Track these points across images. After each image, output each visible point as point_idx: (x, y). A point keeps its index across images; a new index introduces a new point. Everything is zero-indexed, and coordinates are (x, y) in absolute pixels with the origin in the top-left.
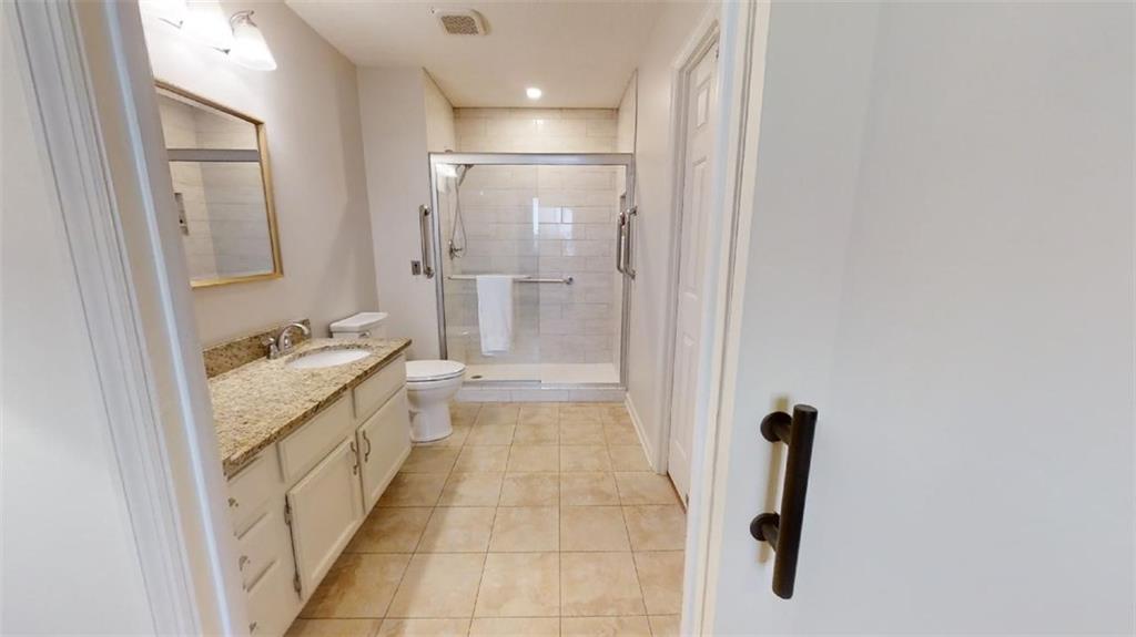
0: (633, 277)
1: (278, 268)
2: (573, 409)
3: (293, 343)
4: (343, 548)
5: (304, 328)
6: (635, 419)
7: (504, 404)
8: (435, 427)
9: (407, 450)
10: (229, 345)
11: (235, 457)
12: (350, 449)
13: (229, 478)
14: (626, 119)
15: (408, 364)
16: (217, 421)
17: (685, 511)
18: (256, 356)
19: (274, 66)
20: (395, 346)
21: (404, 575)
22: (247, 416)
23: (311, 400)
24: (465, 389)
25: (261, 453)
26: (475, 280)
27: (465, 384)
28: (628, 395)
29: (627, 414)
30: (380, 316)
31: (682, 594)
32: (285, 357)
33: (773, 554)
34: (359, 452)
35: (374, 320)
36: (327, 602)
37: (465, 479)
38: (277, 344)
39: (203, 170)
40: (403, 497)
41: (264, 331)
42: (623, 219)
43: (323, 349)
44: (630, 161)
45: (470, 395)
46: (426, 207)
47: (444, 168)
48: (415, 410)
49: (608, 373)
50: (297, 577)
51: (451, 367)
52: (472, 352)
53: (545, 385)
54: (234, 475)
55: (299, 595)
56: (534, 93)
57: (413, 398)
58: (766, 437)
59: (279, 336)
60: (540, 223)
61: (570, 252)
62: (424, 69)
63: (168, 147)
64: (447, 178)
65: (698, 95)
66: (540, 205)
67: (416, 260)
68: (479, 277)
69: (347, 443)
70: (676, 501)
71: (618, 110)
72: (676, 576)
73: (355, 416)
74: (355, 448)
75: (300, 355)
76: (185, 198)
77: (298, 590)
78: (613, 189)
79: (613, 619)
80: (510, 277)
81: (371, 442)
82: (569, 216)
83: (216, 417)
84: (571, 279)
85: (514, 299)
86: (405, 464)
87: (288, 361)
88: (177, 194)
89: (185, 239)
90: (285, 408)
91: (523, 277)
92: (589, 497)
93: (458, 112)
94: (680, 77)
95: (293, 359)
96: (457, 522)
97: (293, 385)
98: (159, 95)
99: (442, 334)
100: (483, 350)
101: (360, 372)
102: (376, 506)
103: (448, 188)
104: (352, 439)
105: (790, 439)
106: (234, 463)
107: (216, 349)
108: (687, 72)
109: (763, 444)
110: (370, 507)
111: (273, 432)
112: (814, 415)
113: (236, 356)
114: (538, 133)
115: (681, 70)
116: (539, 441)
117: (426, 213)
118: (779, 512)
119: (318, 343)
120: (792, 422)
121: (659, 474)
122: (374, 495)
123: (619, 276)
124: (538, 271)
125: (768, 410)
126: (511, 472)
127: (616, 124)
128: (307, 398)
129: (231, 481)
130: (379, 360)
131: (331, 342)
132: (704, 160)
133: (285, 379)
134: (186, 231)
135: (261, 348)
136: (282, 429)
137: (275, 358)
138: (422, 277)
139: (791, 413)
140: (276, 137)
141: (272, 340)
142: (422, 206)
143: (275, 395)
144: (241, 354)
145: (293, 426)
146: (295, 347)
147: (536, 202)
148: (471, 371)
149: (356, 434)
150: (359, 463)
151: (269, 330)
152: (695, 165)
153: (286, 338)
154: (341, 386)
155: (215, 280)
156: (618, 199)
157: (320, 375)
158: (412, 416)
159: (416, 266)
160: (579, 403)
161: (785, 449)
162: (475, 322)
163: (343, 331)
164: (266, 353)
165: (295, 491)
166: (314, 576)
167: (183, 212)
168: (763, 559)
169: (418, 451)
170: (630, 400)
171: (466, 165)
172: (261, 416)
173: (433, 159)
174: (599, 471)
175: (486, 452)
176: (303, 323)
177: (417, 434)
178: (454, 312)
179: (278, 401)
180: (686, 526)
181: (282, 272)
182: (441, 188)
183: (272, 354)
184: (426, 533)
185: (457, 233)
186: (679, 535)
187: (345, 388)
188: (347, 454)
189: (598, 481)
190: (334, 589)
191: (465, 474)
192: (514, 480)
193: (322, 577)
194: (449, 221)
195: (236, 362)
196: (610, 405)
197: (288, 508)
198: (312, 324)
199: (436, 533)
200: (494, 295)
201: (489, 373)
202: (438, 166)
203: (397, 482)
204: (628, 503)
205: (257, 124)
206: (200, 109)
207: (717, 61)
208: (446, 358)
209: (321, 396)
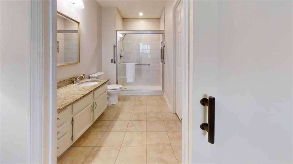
0: (165, 63)
1: (79, 61)
2: (150, 97)
3: (80, 80)
4: (86, 130)
5: (83, 76)
6: (166, 99)
7: (132, 95)
8: (114, 101)
9: (106, 107)
10: (64, 81)
11: (61, 108)
12: (91, 106)
13: (58, 113)
14: (162, 21)
15: (108, 85)
16: (58, 99)
17: (181, 122)
18: (70, 83)
19: (84, 8)
20: (105, 81)
21: (102, 137)
22: (66, 98)
23: (83, 94)
24: (122, 92)
25: (68, 107)
26: (126, 64)
27: (122, 91)
28: (164, 93)
29: (164, 98)
30: (102, 73)
31: (181, 142)
32: (78, 83)
33: (207, 133)
34: (93, 107)
35: (101, 74)
36: (80, 143)
37: (121, 114)
38: (76, 80)
39: (65, 36)
40: (104, 118)
41: (73, 77)
42: (162, 48)
43: (87, 82)
44: (163, 32)
45: (123, 93)
46: (115, 45)
47: (120, 35)
48: (109, 97)
49: (159, 88)
50: (72, 137)
51: (119, 86)
52: (124, 83)
53: (143, 91)
54: (60, 112)
55: (72, 141)
56: (141, 14)
57: (109, 94)
58: (202, 104)
59: (77, 78)
60: (142, 49)
61: (149, 57)
62: (117, 8)
63: (58, 29)
64: (120, 37)
65: (178, 14)
66: (142, 44)
67: (112, 59)
68: (127, 63)
69: (91, 105)
70: (178, 120)
71: (160, 19)
72: (180, 138)
73: (93, 98)
74: (92, 106)
75: (81, 83)
76: (60, 43)
77: (72, 140)
78: (159, 40)
79: (162, 148)
80: (135, 63)
81: (97, 105)
82: (149, 48)
83: (58, 98)
84: (149, 64)
85: (135, 69)
86: (105, 110)
87: (78, 84)
88: (58, 42)
89: (58, 53)
90: (76, 96)
91: (138, 63)
92: (155, 119)
93: (124, 19)
94: (174, 9)
95: (80, 84)
96: (118, 124)
97: (78, 91)
98: (58, 15)
99: (117, 78)
100: (127, 82)
101: (96, 87)
102: (96, 120)
103: (120, 40)
104: (92, 104)
105: (208, 105)
106: (61, 110)
107: (61, 81)
108: (175, 8)
109: (201, 106)
110: (95, 121)
111: (72, 102)
112: (214, 99)
113: (65, 83)
114: (142, 25)
115: (174, 7)
116: (141, 105)
117: (115, 47)
118: (208, 123)
119: (86, 80)
120: (209, 101)
121: (174, 113)
122: (96, 118)
123: (161, 63)
124: (141, 62)
125: (202, 98)
126: (133, 112)
127: (160, 22)
128: (82, 94)
129: (59, 114)
130: (101, 84)
131: (89, 80)
132: (181, 32)
133: (77, 89)
134: (58, 51)
135: (72, 81)
136: (74, 101)
137: (75, 84)
138: (113, 63)
139: (208, 99)
140: (82, 27)
141: (75, 79)
142: (114, 45)
143: (74, 93)
144: (66, 83)
145: (77, 101)
146: (80, 81)
147: (141, 43)
148: (124, 87)
149: (93, 103)
150: (93, 110)
151: (74, 77)
152: (179, 34)
153: (78, 79)
154: (90, 91)
155: (63, 64)
156: (161, 43)
157: (85, 88)
158: (108, 98)
159: (112, 60)
160: (152, 95)
161: (207, 107)
162: (126, 75)
163: (93, 77)
164: (73, 82)
165: (75, 116)
166: (77, 136)
167: (58, 46)
168: (205, 134)
169: (109, 107)
170: (165, 95)
171: (125, 34)
172: (69, 98)
173: (118, 32)
174: (157, 112)
175: (127, 107)
176: (83, 75)
177: (109, 103)
178: (121, 72)
179: (74, 94)
180: (182, 126)
181: (79, 62)
182: (119, 40)
183: (74, 83)
184: (109, 127)
185: (122, 52)
186: (180, 128)
187: (91, 91)
188: (90, 108)
189: (157, 115)
190: (82, 140)
191: (121, 113)
192: (134, 114)
193: (79, 137)
194: (120, 49)
195: (65, 84)
196: (160, 96)
197: (73, 120)
198: (85, 75)
199: (112, 127)
200: (130, 68)
201: (129, 88)
202: (118, 34)
203: (102, 115)
204: (165, 120)
205: (78, 23)
206: (66, 19)
207: (182, 5)
208: (118, 84)
209: (85, 93)
